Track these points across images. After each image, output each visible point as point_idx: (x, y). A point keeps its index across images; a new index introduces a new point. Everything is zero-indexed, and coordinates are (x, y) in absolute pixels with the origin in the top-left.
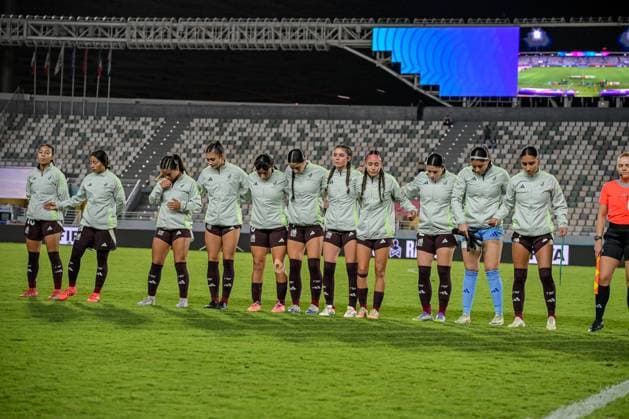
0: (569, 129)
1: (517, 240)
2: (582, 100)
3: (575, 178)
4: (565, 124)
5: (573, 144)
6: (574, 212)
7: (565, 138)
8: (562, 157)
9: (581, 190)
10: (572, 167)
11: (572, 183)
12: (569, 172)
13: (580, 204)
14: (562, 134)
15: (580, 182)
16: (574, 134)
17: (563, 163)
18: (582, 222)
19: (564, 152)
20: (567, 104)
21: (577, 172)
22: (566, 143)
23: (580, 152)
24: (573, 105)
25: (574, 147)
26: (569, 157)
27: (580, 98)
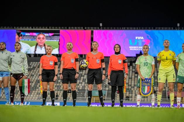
0: (33, 64)
1: (12, 76)
2: (37, 55)
3: (35, 81)
4: (31, 63)
5: (34, 69)
6: (35, 92)
7: (32, 67)
8: (31, 74)
9: (37, 84)
10: (34, 77)
11: (34, 82)
12: (33, 79)
13: (37, 90)
14: (31, 66)
15: (37, 82)
16: (35, 66)
17: (31, 76)
18: (38, 95)
19: (31, 72)
20: (32, 56)
21: (36, 79)
22: (32, 69)
23: (37, 72)
24: (34, 56)
25: (35, 70)
26: (33, 74)
27: (37, 54)
